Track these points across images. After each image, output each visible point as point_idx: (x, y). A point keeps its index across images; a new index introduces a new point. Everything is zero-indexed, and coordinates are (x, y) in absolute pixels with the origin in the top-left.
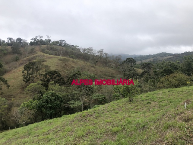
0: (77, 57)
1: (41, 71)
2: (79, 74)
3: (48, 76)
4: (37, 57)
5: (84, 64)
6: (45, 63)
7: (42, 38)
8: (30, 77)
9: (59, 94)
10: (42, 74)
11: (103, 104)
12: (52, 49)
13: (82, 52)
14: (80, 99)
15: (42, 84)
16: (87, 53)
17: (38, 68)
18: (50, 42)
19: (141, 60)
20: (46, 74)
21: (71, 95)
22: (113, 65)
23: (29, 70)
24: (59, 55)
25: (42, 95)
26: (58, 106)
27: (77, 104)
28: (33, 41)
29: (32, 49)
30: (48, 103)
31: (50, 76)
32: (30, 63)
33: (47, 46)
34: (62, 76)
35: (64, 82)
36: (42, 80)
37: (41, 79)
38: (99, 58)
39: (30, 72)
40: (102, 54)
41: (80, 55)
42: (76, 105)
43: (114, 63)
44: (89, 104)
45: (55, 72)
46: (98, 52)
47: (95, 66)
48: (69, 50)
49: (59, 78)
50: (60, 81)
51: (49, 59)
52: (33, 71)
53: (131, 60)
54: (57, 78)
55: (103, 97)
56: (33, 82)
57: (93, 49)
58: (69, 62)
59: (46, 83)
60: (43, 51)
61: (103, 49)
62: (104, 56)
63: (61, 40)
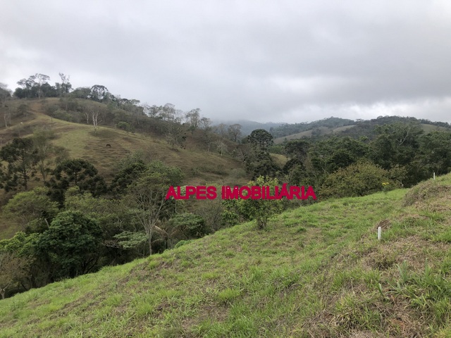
0: (136, 127)
1: (45, 162)
2: (142, 168)
3: (63, 174)
4: (34, 126)
5: (153, 144)
6: (56, 143)
7: (47, 81)
8: (16, 178)
9: (92, 217)
10: (48, 170)
11: (199, 237)
12: (72, 107)
13: (149, 116)
14: (143, 228)
15: (49, 194)
16: (161, 118)
17: (38, 154)
18: (67, 91)
19: (285, 136)
20: (60, 169)
21: (121, 218)
22: (222, 146)
23: (15, 159)
24: (91, 123)
25: (49, 221)
26: (90, 245)
27: (137, 239)
28: (23, 87)
29: (22, 108)
30: (63, 238)
31: (70, 173)
32: (16, 142)
33: (61, 100)
34: (99, 173)
35: (105, 188)
36: (48, 185)
37: (45, 182)
38: (189, 130)
39: (17, 164)
40: (195, 120)
41: (144, 122)
42: (136, 242)
43: (225, 142)
44: (166, 239)
45: (82, 163)
46: (187, 116)
47: (179, 148)
48: (116, 110)
49: (93, 178)
50: (94, 185)
51: (67, 133)
52: (25, 162)
53: (263, 136)
54: (88, 178)
55: (198, 221)
56: (26, 189)
57: (176, 108)
58: (116, 140)
59: (59, 190)
60: (50, 112)
61: (198, 109)
62: (201, 126)
63: (96, 87)
